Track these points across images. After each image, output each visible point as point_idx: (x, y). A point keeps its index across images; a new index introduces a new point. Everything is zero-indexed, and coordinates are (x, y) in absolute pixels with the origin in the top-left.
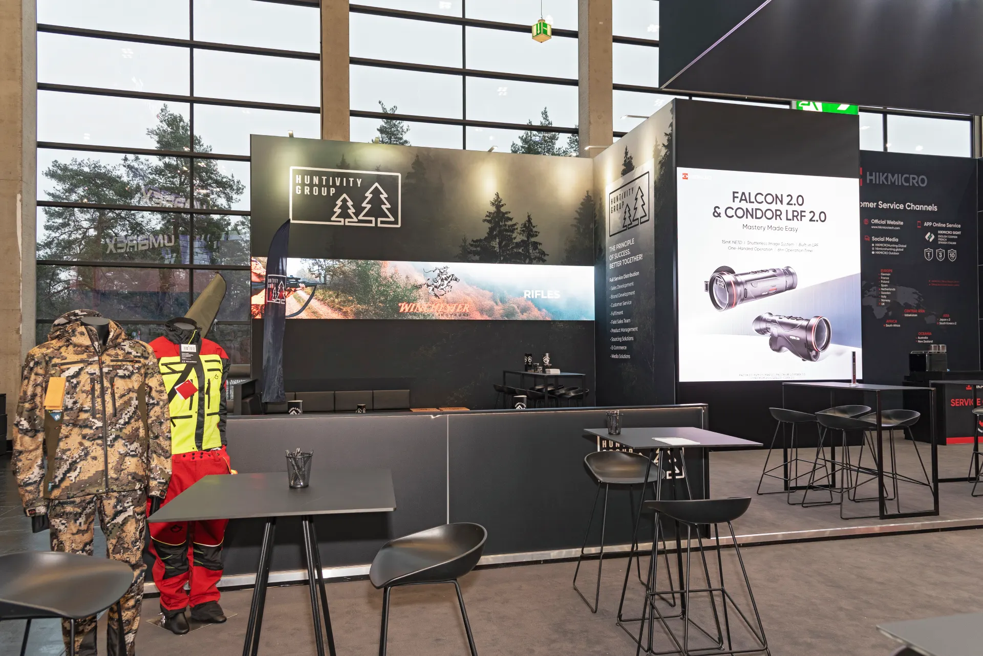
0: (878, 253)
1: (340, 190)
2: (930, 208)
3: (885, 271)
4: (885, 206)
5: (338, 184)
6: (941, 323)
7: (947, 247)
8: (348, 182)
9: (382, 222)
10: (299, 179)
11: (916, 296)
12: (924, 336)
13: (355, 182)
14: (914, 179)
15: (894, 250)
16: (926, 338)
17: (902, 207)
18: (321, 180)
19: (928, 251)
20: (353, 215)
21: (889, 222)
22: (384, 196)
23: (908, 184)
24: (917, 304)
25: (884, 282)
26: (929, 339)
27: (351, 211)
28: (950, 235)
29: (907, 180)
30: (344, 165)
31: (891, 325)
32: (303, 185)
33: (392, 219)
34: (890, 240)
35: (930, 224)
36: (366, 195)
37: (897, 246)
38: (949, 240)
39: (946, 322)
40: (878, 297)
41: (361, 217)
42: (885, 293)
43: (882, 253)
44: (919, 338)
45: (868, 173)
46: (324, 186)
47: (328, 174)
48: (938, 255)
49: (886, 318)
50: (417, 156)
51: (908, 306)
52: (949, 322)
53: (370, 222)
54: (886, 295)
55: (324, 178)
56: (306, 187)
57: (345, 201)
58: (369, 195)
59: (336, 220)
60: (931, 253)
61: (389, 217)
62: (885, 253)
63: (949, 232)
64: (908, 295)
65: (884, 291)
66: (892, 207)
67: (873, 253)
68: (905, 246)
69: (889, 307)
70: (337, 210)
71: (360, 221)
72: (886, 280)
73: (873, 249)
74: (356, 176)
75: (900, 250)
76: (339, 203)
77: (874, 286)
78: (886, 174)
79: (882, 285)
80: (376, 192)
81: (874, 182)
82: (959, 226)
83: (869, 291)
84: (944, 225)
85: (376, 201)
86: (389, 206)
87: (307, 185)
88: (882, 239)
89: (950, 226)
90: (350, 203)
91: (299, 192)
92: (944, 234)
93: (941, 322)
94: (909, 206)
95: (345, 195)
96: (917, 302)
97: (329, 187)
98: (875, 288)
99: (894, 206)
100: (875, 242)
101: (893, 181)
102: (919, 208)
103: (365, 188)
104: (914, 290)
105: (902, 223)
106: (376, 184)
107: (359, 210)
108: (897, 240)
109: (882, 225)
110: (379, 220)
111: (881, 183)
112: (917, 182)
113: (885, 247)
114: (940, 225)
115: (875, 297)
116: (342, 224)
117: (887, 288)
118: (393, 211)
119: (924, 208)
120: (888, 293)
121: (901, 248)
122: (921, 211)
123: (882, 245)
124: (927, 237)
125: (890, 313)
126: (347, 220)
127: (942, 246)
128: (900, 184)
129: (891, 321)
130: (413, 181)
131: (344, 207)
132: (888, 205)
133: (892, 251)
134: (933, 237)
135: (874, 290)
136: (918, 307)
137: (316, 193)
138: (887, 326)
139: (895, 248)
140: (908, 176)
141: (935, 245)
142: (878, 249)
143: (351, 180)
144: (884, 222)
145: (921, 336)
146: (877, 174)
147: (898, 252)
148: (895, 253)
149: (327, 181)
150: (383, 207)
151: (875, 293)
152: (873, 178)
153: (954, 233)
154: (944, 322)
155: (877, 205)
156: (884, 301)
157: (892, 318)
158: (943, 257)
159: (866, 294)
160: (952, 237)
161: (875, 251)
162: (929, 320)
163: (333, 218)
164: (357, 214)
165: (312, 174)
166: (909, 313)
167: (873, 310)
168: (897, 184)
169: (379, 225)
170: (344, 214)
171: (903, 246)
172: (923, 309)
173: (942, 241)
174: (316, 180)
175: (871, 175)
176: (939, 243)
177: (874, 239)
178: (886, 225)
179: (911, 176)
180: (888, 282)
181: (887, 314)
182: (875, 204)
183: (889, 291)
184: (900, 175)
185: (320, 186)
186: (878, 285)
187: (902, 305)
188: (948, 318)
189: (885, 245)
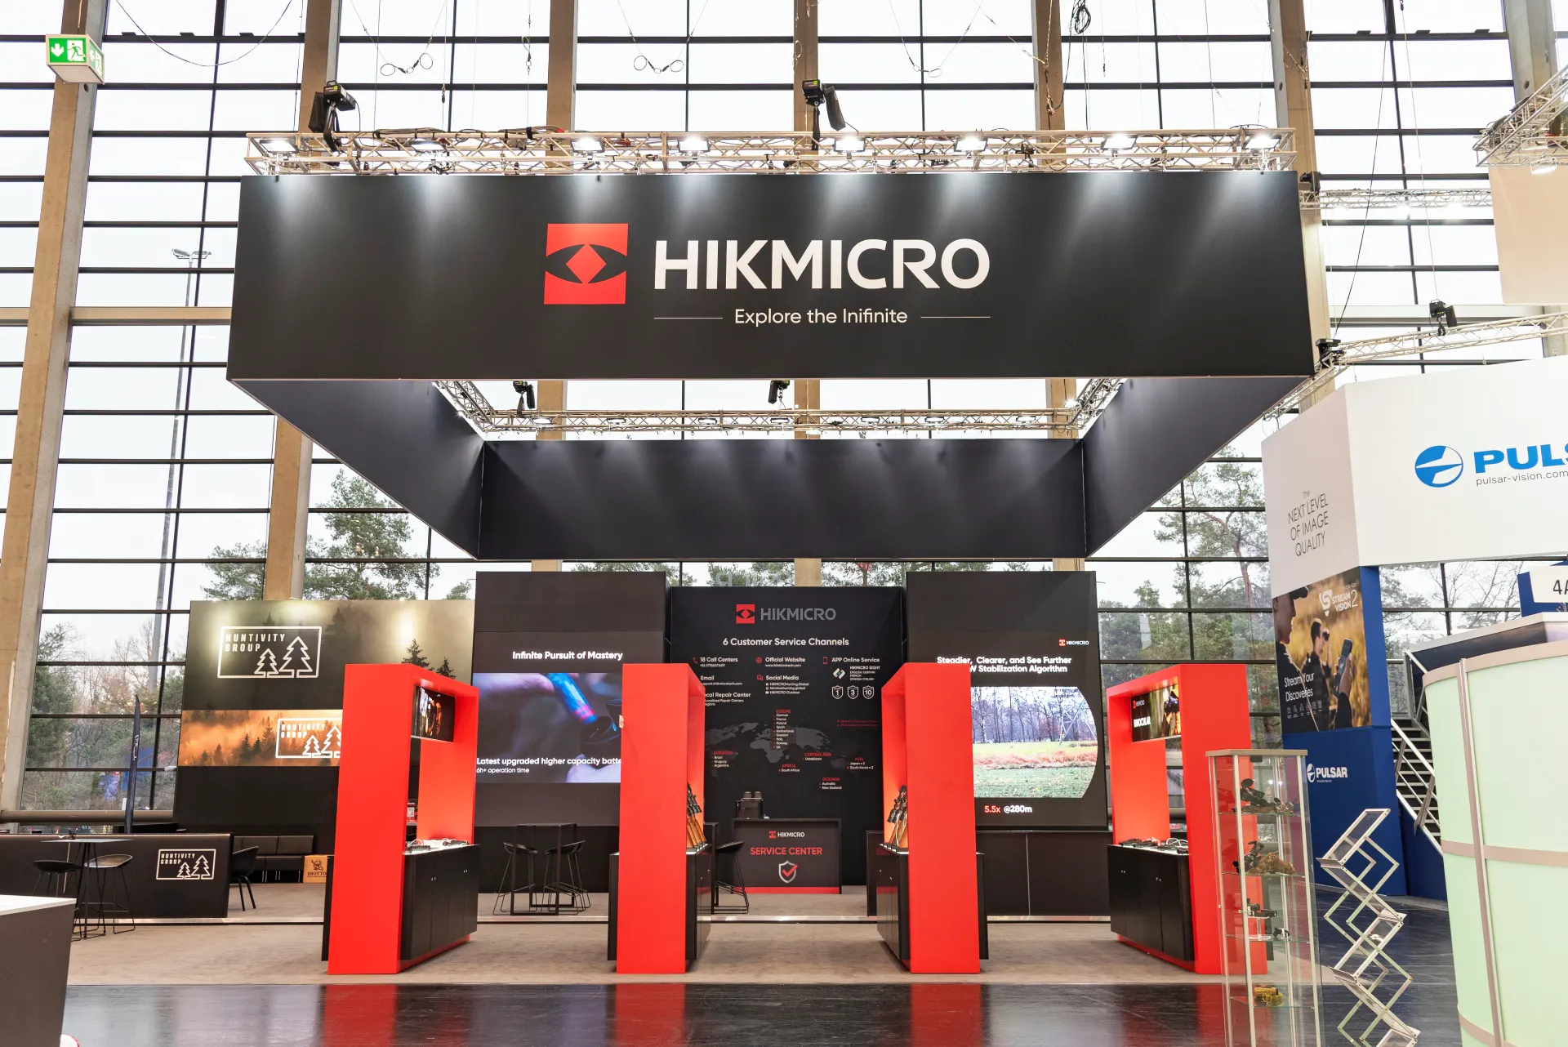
0: (773, 692)
1: (264, 646)
2: (839, 643)
3: (781, 711)
4: (783, 643)
5: (263, 640)
6: (851, 767)
7: (861, 684)
8: (272, 637)
9: (301, 674)
10: (229, 638)
11: (821, 738)
12: (830, 782)
13: (278, 638)
14: (819, 612)
15: (793, 689)
16: (832, 784)
17: (803, 642)
18: (248, 638)
19: (837, 688)
20: (274, 669)
21: (787, 660)
22: (304, 649)
23: (812, 619)
24: (821, 747)
25: (780, 723)
26: (836, 786)
27: (273, 664)
28: (865, 670)
29: (810, 614)
30: (270, 622)
31: (788, 770)
32: (233, 642)
33: (310, 670)
34: (789, 678)
35: (840, 659)
36: (288, 649)
37: (797, 685)
38: (863, 676)
39: (859, 766)
40: (773, 739)
41: (281, 670)
42: (781, 735)
43: (777, 692)
44: (823, 784)
45: (762, 609)
46: (250, 643)
47: (254, 632)
48: (850, 692)
49: (782, 761)
50: (338, 609)
51: (810, 750)
52: (862, 766)
53: (290, 674)
54: (782, 737)
55: (251, 635)
56: (234, 645)
57: (268, 655)
58: (290, 649)
59: (259, 674)
60: (840, 691)
61: (307, 668)
62: (783, 692)
63: (864, 667)
64: (809, 737)
65: (779, 733)
66: (791, 644)
67: (767, 693)
68: (808, 684)
69: (786, 750)
70: (261, 664)
71: (280, 674)
72: (782, 721)
73: (767, 688)
74: (279, 632)
75: (801, 688)
76: (263, 657)
77: (767, 727)
78: (784, 609)
79: (778, 727)
80: (298, 646)
81: (769, 619)
82: (878, 660)
83: (761, 733)
84: (858, 660)
85: (297, 654)
86: (308, 658)
87: (236, 643)
88: (779, 678)
89: (866, 660)
90: (272, 657)
91: (228, 649)
92: (857, 670)
93: (853, 766)
94: (812, 642)
95: (268, 650)
96: (821, 744)
97: (254, 643)
98: (769, 730)
99: (795, 642)
100: (769, 681)
101: (793, 616)
102: (825, 642)
103: (287, 643)
104: (817, 731)
105: (804, 660)
106: (298, 638)
107: (280, 662)
108: (797, 678)
109: (779, 663)
110: (299, 671)
111: (778, 619)
112: (824, 616)
113: (782, 686)
114: (852, 660)
115: (768, 740)
116: (264, 677)
117: (784, 729)
118: (312, 663)
119: (832, 642)
120: (785, 735)
121: (802, 686)
122: (828, 647)
123: (778, 684)
124: (835, 674)
125: (787, 757)
126: (269, 673)
127: (854, 683)
128: (802, 619)
129: (788, 766)
130: (332, 633)
131: (267, 661)
132: (787, 641)
133: (790, 691)
134: (843, 673)
135: (768, 733)
136: (823, 749)
137: (243, 648)
138: (783, 770)
139: (795, 686)
140: (811, 609)
141: (846, 681)
142: (773, 688)
143: (275, 635)
144: (781, 660)
145: (825, 782)
146: (774, 609)
147: (798, 691)
148: (794, 692)
149: (254, 637)
150: (303, 659)
151: (768, 736)
152: (769, 614)
153: (871, 668)
154: (856, 766)
155: (773, 642)
156: (780, 743)
157: (788, 762)
158: (856, 694)
159: (757, 736)
160: (869, 672)
161: (769, 690)
162: (837, 764)
163: (256, 672)
164: (278, 667)
165: (240, 632)
166: (811, 757)
167: (766, 753)
168: (797, 619)
169: (298, 676)
170: (267, 668)
171: (804, 684)
172: (829, 752)
173: (855, 676)
174: (244, 638)
175: (766, 611)
176: (851, 679)
177: (768, 678)
178: (784, 662)
179: (816, 610)
180: (786, 723)
181: (783, 758)
182: (770, 641)
183: (786, 733)
184: (802, 610)
185: (247, 643)
186: (773, 727)
187: (803, 747)
188: (862, 762)
189: (783, 684)
